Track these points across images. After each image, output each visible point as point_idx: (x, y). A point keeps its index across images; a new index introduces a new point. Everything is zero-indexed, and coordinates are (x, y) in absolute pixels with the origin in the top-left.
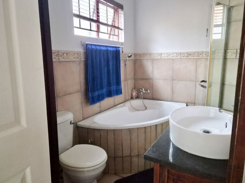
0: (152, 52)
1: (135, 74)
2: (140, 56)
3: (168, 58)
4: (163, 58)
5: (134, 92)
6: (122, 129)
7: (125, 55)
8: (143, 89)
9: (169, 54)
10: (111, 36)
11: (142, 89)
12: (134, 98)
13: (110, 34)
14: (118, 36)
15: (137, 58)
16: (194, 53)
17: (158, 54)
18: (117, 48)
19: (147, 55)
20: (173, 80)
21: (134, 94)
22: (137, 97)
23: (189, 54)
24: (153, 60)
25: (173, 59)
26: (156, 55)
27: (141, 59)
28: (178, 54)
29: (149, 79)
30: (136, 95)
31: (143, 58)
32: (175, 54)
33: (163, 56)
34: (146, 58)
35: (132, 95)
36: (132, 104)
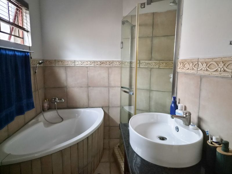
0: (64, 59)
1: (44, 83)
2: (50, 63)
3: (82, 65)
4: (77, 65)
5: (45, 103)
6: (51, 154)
7: (33, 62)
8: (57, 99)
9: (83, 62)
10: (13, 37)
11: (55, 99)
12: (46, 109)
13: (10, 34)
14: (23, 38)
15: (46, 65)
16: (106, 62)
17: (71, 61)
18: (26, 53)
19: (59, 61)
20: (88, 87)
21: (46, 105)
22: (50, 109)
23: (102, 63)
24: (66, 68)
25: (87, 67)
26: (70, 62)
27: (52, 66)
28: (92, 62)
29: (62, 87)
30: (49, 106)
31: (54, 65)
32: (89, 62)
33: (77, 63)
34: (57, 65)
35: (43, 106)
36: (45, 117)
